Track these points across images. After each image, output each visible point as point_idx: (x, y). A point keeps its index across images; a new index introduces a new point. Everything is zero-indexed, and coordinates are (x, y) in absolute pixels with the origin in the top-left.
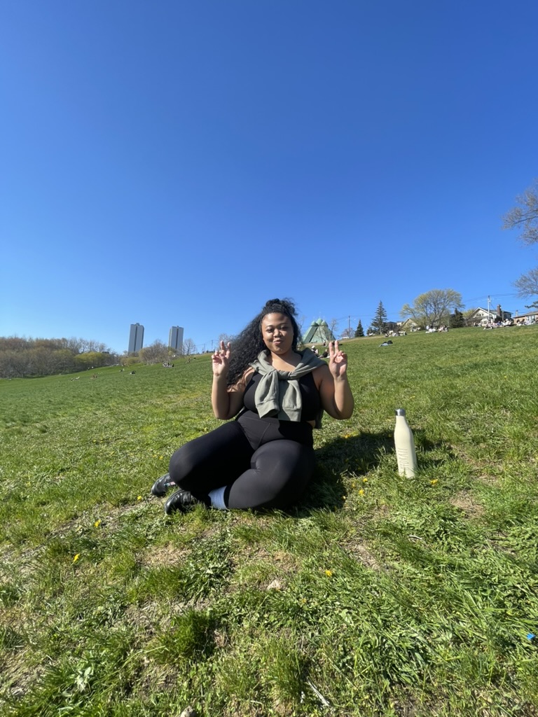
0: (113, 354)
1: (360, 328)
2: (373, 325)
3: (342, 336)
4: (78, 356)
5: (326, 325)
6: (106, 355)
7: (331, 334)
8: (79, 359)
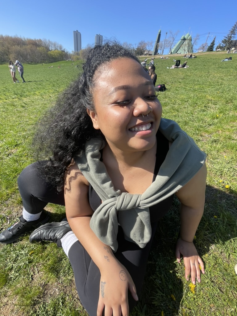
0: (67, 53)
1: (213, 44)
2: (223, 42)
3: (199, 49)
4: (49, 52)
5: (191, 40)
6: (63, 53)
7: (192, 48)
8: (50, 54)
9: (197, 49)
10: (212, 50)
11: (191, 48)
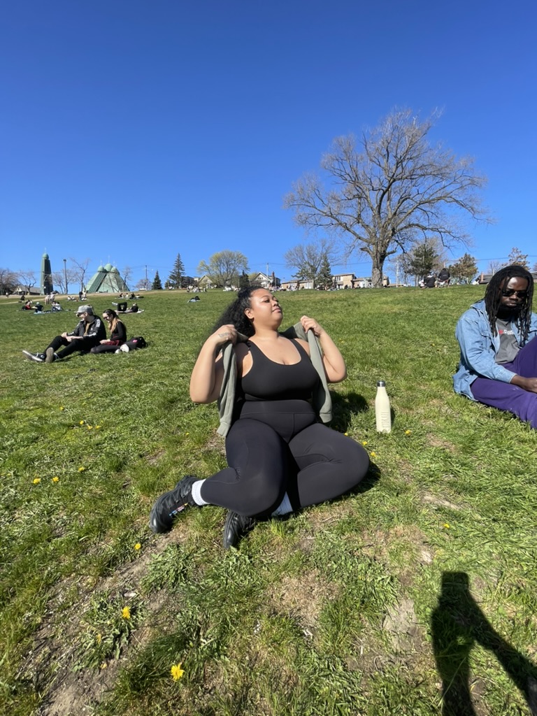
1: (158, 280)
3: (138, 287)
9: (135, 285)
10: (160, 288)
11: (122, 285)
